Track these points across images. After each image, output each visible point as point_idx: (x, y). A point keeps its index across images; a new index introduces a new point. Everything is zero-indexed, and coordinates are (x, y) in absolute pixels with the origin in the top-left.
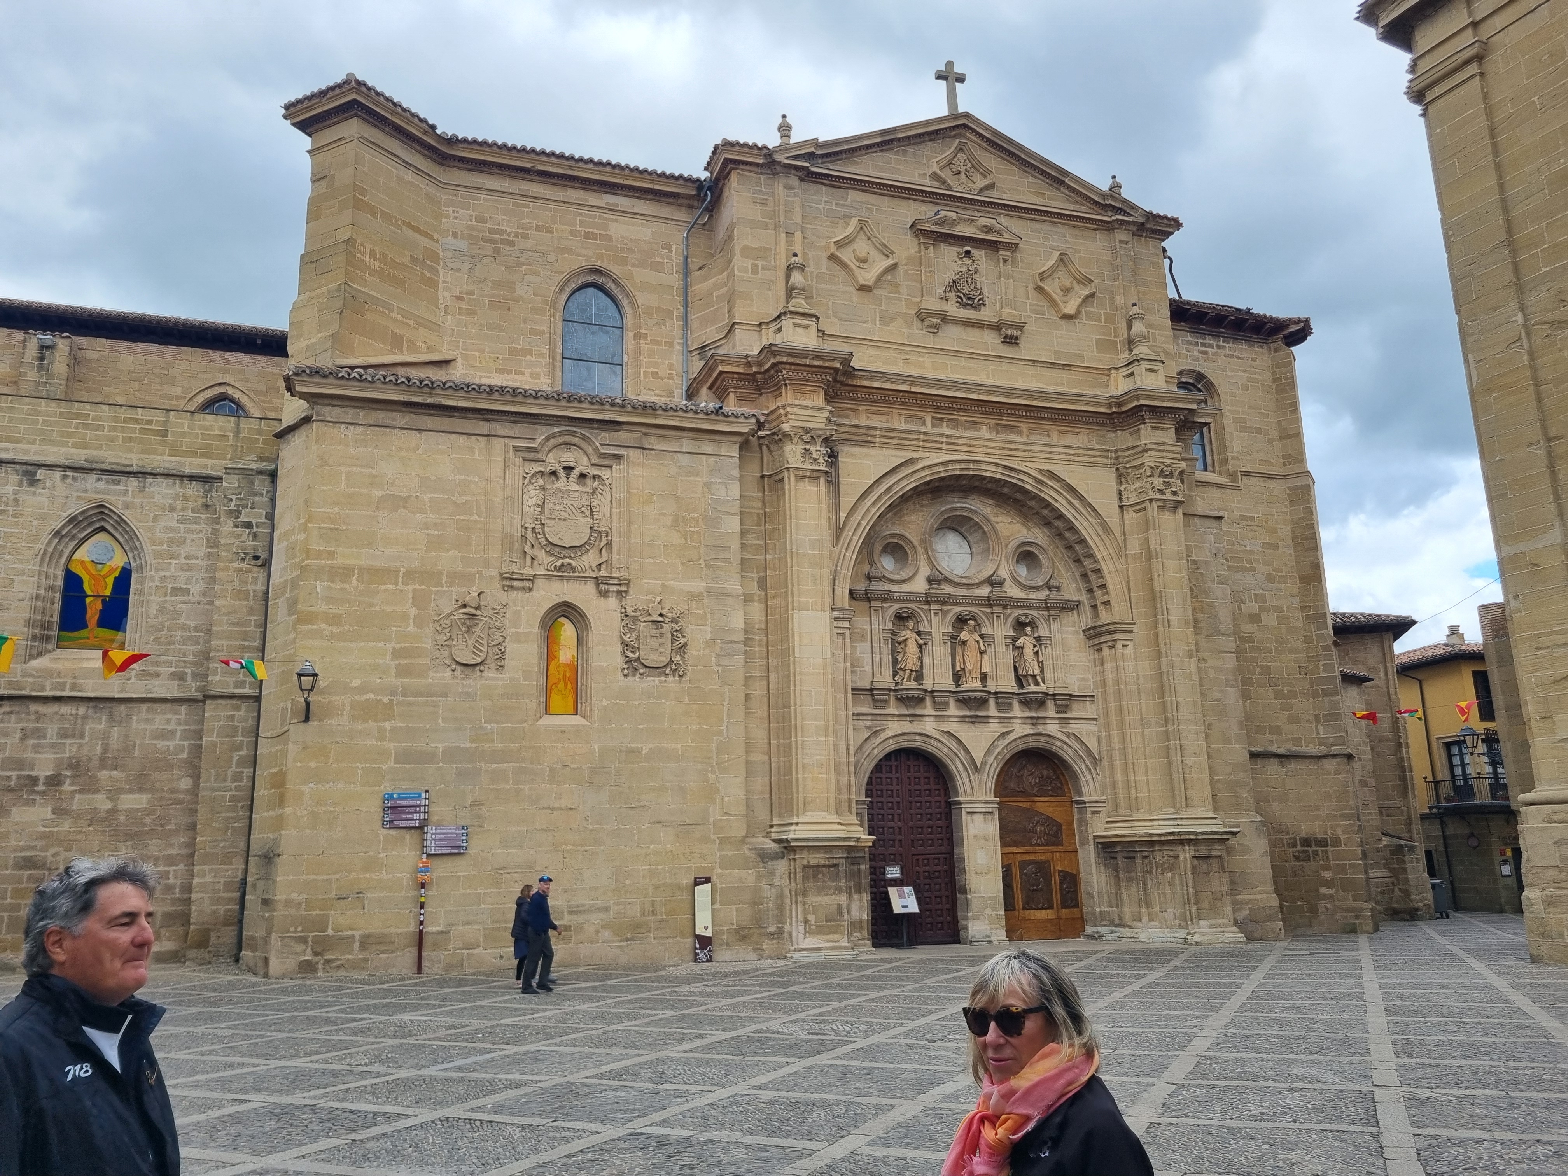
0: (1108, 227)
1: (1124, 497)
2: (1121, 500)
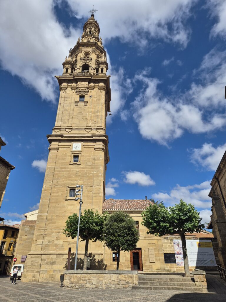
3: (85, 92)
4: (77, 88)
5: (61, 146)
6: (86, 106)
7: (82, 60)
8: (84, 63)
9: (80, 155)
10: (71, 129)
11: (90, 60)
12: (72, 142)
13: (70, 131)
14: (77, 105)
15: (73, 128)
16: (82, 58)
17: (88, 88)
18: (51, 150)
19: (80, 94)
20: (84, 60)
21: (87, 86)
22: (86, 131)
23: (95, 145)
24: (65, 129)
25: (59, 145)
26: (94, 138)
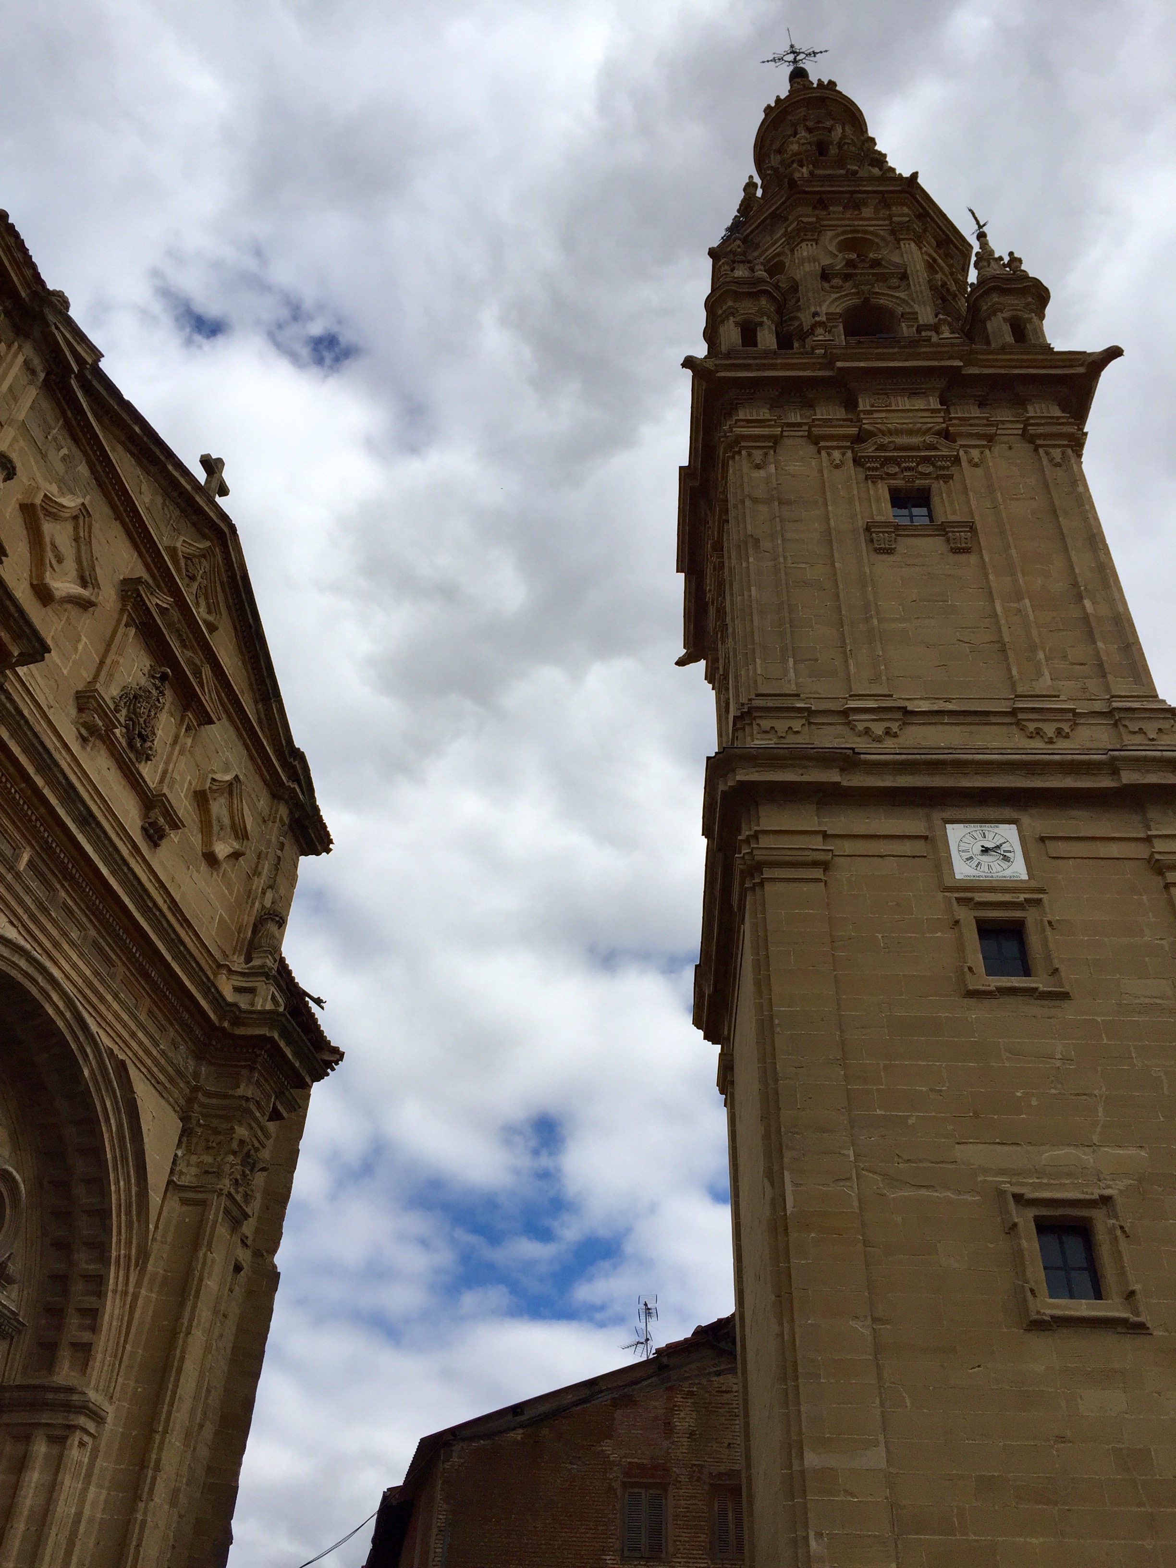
0: (276, 790)
1: (178, 1169)
2: (172, 1172)
3: (926, 460)
4: (860, 438)
5: (848, 847)
6: (962, 558)
7: (837, 281)
8: (856, 301)
9: (1031, 917)
10: (899, 715)
11: (894, 282)
12: (937, 815)
13: (895, 727)
14: (889, 551)
15: (911, 706)
16: (831, 266)
17: (947, 435)
18: (767, 873)
19: (893, 476)
20: (847, 277)
21: (937, 422)
22: (1032, 726)
23: (1148, 840)
24: (846, 713)
25: (825, 836)
26: (1129, 777)
